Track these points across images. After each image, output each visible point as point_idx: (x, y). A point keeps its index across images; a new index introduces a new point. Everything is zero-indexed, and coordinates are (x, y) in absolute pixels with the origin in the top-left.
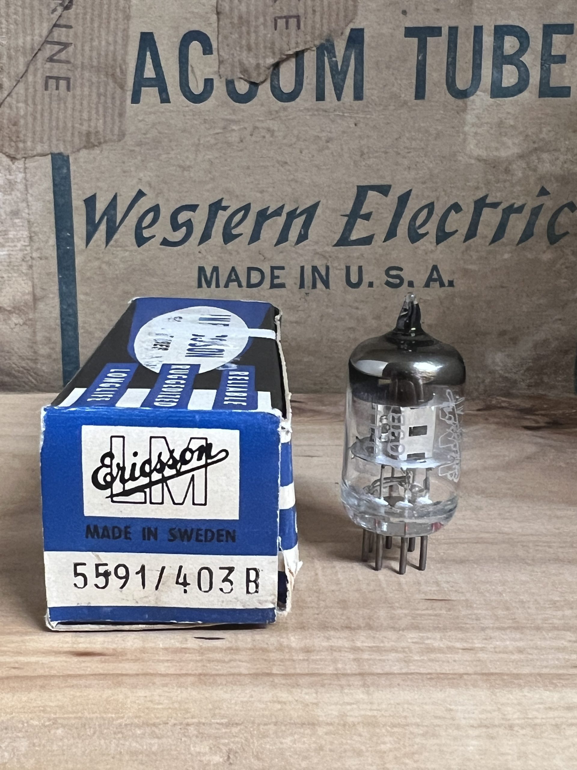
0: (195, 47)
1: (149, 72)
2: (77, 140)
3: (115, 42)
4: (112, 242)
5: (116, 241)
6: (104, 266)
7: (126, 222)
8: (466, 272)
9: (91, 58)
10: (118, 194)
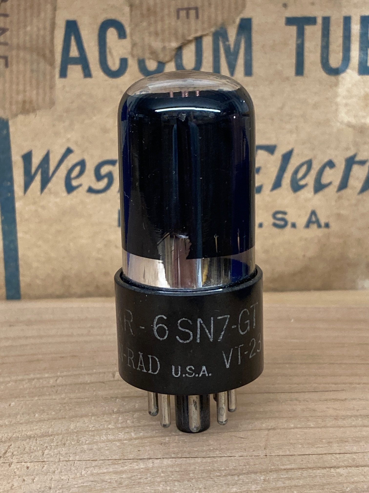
0: (112, 34)
1: (74, 52)
2: (14, 107)
3: (45, 28)
4: (46, 190)
5: (50, 190)
6: (40, 210)
7: (57, 174)
8: (339, 216)
9: (25, 41)
10: (50, 151)
